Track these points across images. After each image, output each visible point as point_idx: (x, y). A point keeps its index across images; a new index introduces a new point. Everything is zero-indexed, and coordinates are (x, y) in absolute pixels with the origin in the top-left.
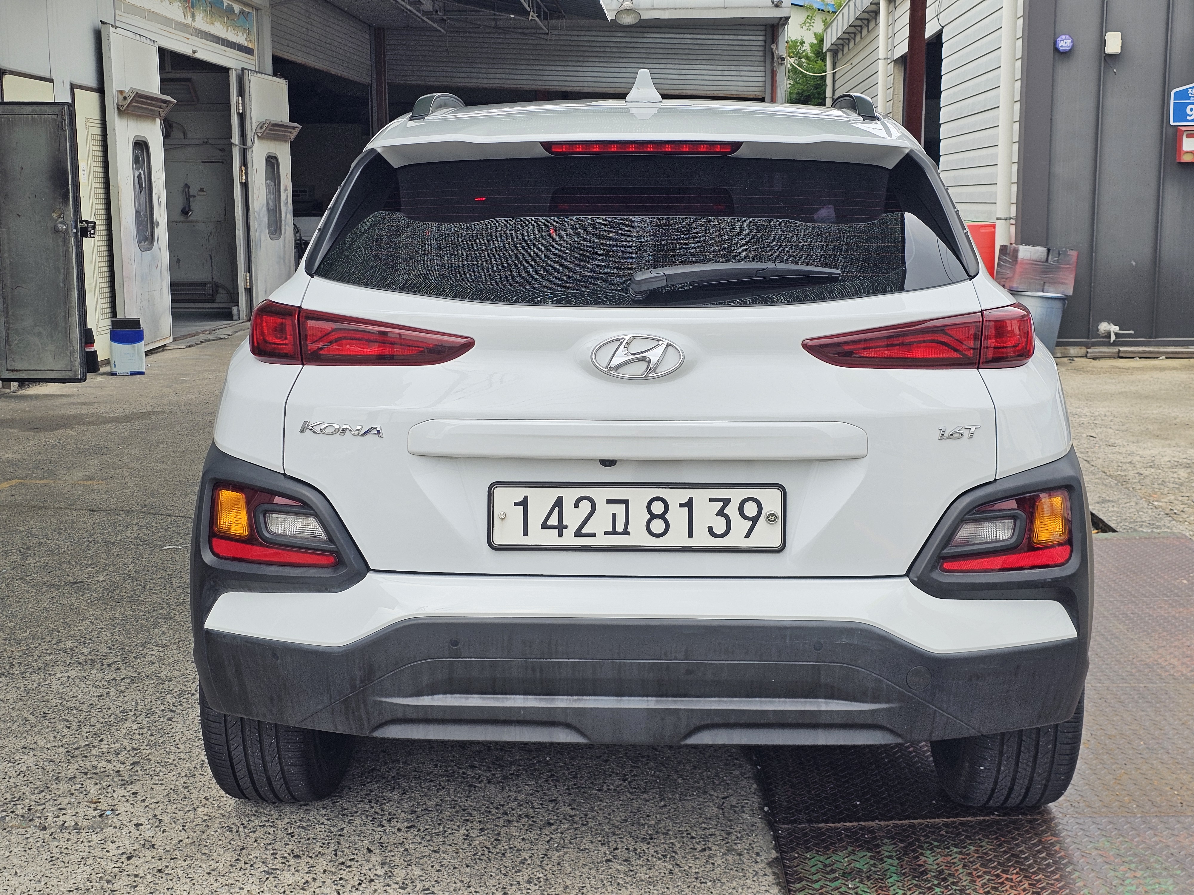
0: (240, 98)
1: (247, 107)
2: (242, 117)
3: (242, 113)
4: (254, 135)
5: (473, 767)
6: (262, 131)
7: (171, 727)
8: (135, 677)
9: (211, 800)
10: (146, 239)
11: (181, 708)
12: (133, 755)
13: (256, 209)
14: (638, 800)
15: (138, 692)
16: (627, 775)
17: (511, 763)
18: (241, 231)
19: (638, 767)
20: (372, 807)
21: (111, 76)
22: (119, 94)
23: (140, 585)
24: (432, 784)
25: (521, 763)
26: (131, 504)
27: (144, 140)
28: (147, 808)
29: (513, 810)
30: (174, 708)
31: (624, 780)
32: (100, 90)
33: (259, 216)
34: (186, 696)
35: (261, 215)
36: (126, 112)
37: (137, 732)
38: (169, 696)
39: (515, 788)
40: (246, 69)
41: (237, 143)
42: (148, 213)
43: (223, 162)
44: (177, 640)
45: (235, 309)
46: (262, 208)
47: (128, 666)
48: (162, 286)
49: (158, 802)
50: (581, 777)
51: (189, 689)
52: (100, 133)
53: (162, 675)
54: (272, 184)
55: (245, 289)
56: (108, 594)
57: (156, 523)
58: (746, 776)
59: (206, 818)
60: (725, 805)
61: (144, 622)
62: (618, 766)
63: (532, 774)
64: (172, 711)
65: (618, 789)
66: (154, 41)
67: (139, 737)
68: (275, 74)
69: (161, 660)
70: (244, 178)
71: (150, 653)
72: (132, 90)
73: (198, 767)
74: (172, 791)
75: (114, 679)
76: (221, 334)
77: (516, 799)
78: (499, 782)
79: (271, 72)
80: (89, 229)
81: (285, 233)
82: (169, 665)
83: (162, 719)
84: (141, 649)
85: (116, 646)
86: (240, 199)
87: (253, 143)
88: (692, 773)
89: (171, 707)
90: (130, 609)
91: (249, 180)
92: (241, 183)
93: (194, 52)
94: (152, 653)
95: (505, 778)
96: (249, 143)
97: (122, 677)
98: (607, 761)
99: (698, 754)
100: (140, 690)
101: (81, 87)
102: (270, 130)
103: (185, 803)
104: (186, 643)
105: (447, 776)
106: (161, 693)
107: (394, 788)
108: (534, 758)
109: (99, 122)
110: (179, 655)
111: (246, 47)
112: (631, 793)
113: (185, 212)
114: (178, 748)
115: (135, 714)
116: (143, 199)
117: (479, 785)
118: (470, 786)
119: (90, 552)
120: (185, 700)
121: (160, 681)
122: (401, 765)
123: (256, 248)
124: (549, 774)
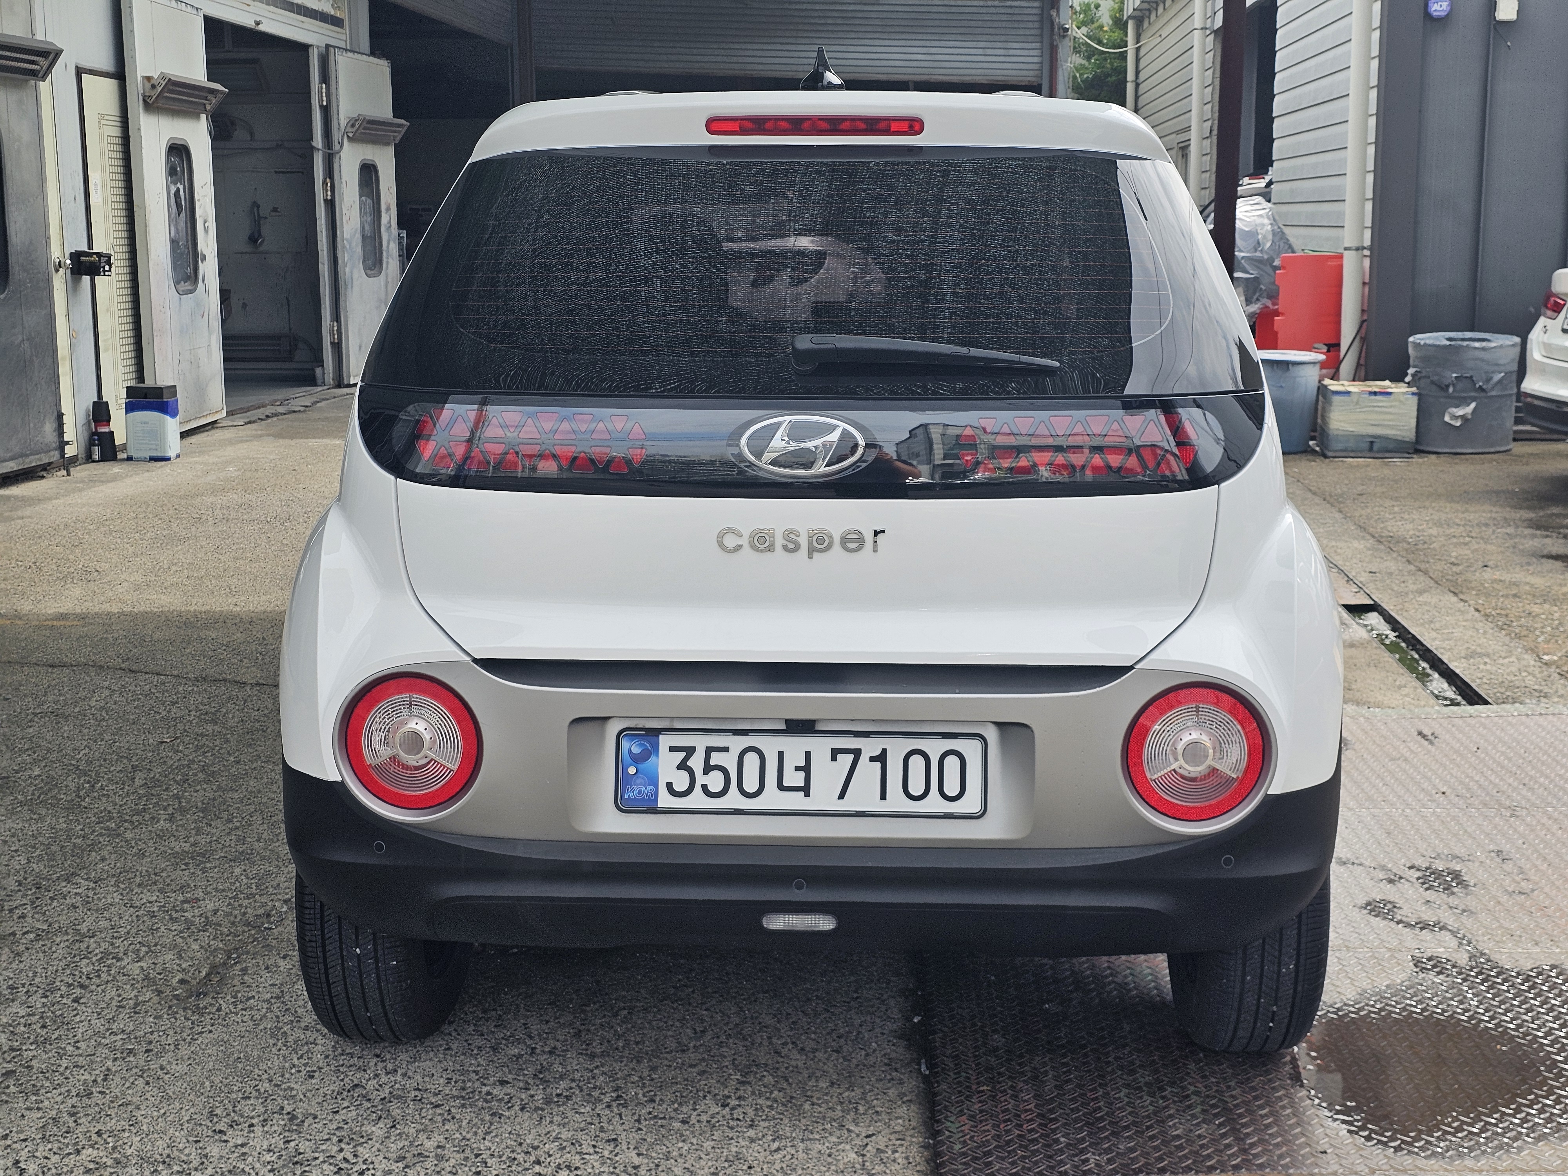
0: (324, 86)
1: (333, 98)
2: (326, 111)
3: (326, 106)
4: (343, 136)
5: (503, 1083)
6: (354, 130)
7: (75, 1012)
8: (43, 930)
9: (105, 1136)
10: (187, 279)
11: (98, 981)
12: (9, 1059)
13: (346, 235)
14: (740, 1140)
15: (41, 955)
16: (729, 1097)
17: (562, 1078)
18: (326, 266)
19: (749, 1083)
20: (341, 1150)
21: (133, 57)
22: (146, 81)
23: (89, 782)
24: (438, 1111)
25: (577, 1076)
26: (109, 656)
27: (182, 143)
28: (9, 1150)
29: (550, 1156)
30: (87, 982)
31: (724, 1106)
32: (120, 74)
33: (350, 245)
34: (109, 962)
35: (354, 244)
36: (155, 105)
37: (23, 1021)
38: (85, 961)
39: (559, 1119)
40: (332, 46)
41: (320, 146)
42: (190, 243)
43: (302, 173)
44: (118, 871)
45: (318, 371)
46: (355, 235)
47: (38, 913)
48: (210, 341)
49: (25, 1140)
50: (661, 1100)
51: (117, 950)
52: (119, 135)
53: (83, 928)
54: (369, 201)
55: (331, 343)
56: (39, 797)
57: (136, 686)
58: (905, 1099)
59: (92, 1166)
60: (869, 1148)
61: (79, 841)
62: (718, 1082)
63: (590, 1095)
64: (82, 986)
65: (714, 1121)
66: (197, 9)
67: (22, 1029)
68: (373, 53)
69: (88, 902)
70: (329, 193)
71: (75, 891)
72: (163, 76)
73: (99, 1080)
74: (51, 1121)
75: (14, 934)
76: (296, 405)
77: (557, 1138)
78: (537, 1109)
79: (368, 51)
80: (102, 265)
81: (387, 268)
82: (97, 911)
83: (65, 1001)
84: (64, 884)
85: (29, 880)
86: (323, 222)
87: (342, 146)
88: (826, 1094)
89: (84, 980)
90: (64, 819)
91: (337, 196)
92: (326, 200)
93: (258, 23)
94: (77, 891)
95: (548, 1101)
96: (337, 147)
97: (25, 930)
98: (704, 1072)
99: (841, 1060)
100: (45, 952)
101: (91, 72)
102: (364, 128)
103: (66, 1141)
104: (130, 875)
105: (463, 1098)
106: (75, 956)
107: (380, 1117)
108: (597, 1067)
109: (118, 119)
110: (115, 895)
111: (332, 16)
112: (732, 1128)
113: (254, 239)
114: (78, 1048)
115: (28, 991)
116: (182, 224)
117: (507, 1114)
118: (494, 1114)
119: (31, 730)
120: (106, 969)
121: (77, 938)
122: (399, 1078)
123: (346, 289)
124: (614, 1095)
